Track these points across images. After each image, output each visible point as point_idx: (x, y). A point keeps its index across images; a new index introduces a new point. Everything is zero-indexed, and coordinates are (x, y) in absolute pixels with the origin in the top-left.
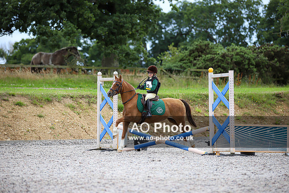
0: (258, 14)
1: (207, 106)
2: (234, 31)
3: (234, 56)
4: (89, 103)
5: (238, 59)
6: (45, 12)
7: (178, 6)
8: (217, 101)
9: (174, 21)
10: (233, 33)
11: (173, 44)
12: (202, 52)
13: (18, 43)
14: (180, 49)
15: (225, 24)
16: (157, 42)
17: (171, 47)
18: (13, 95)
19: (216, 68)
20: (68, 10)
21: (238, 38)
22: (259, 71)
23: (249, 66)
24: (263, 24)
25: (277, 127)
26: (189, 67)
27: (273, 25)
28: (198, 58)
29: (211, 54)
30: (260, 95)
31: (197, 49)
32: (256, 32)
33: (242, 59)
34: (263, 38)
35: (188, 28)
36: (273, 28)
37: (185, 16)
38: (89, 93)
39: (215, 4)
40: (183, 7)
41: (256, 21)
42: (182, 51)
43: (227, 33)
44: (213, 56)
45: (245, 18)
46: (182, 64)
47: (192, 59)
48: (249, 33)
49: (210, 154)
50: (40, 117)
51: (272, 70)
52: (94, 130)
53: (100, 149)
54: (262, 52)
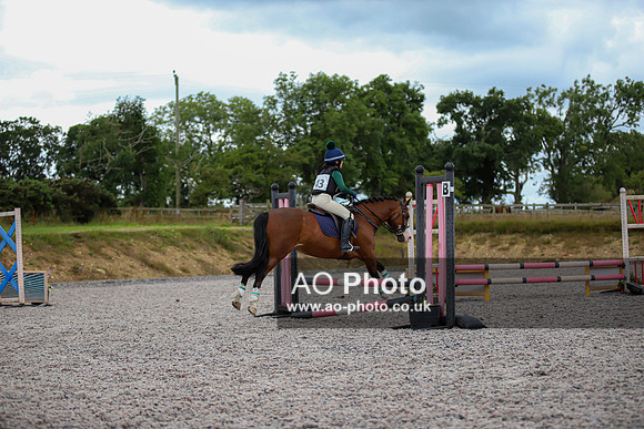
8: (2, 244)
10: (29, 164)
15: (20, 153)
21: (35, 169)
32: (55, 162)
39: (8, 131)
43: (23, 164)
48: (47, 164)
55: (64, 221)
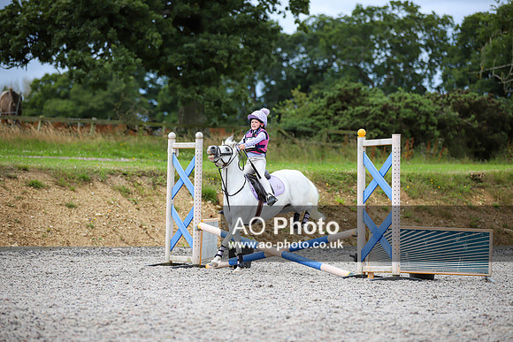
0: (446, 40)
1: (355, 194)
2: (404, 67)
3: (402, 110)
4: (154, 185)
5: (408, 115)
6: (82, 29)
7: (310, 23)
8: (372, 186)
9: (303, 49)
10: (402, 70)
11: (299, 87)
12: (348, 102)
13: (39, 81)
14: (311, 96)
15: (389, 54)
16: (273, 83)
17: (295, 92)
18: (25, 169)
19: (371, 130)
20: (123, 26)
21: (410, 79)
22: (443, 135)
23: (427, 126)
24: (453, 57)
25: (472, 233)
26: (327, 126)
27: (469, 59)
28: (341, 112)
29: (363, 105)
30: (444, 177)
31: (340, 97)
32: (441, 69)
33: (415, 114)
34: (453, 80)
35: (326, 61)
36: (470, 63)
37: (322, 40)
38: (153, 168)
39: (372, 21)
40: (318, 25)
41: (441, 51)
42: (315, 100)
43: (392, 70)
44: (368, 109)
45: (422, 46)
46: (314, 121)
47: (330, 113)
48: (429, 72)
49: (357, 276)
50: (70, 206)
51: (466, 133)
52: (160, 231)
53: (171, 264)
54: (448, 104)
55: (455, 155)
